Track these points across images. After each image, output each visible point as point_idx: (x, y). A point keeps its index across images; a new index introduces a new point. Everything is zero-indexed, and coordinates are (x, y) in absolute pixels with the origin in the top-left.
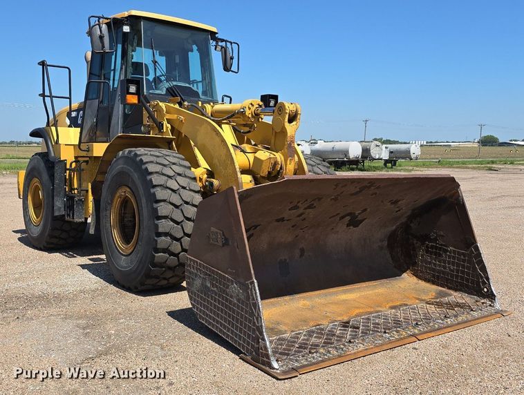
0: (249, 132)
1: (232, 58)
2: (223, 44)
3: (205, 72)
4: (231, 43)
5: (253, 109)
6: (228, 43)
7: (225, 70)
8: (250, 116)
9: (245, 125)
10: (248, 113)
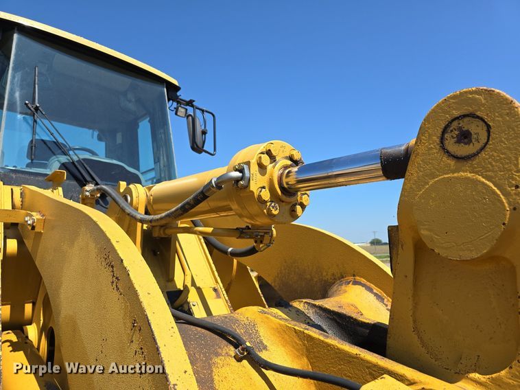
0: (252, 251)
1: (204, 133)
2: (190, 110)
3: (158, 149)
4: (203, 111)
5: (275, 171)
6: (198, 111)
7: (193, 148)
8: (266, 195)
9: (241, 233)
10: (258, 184)
